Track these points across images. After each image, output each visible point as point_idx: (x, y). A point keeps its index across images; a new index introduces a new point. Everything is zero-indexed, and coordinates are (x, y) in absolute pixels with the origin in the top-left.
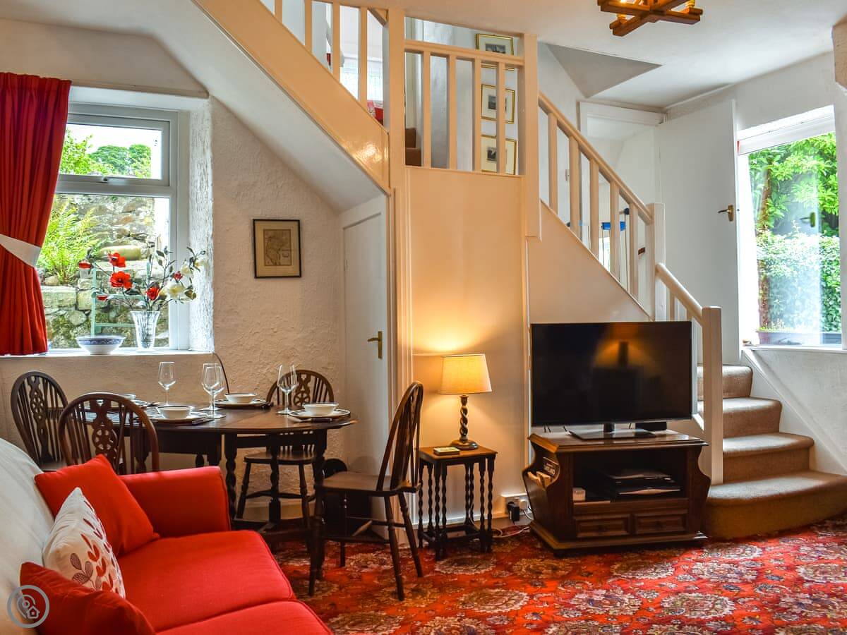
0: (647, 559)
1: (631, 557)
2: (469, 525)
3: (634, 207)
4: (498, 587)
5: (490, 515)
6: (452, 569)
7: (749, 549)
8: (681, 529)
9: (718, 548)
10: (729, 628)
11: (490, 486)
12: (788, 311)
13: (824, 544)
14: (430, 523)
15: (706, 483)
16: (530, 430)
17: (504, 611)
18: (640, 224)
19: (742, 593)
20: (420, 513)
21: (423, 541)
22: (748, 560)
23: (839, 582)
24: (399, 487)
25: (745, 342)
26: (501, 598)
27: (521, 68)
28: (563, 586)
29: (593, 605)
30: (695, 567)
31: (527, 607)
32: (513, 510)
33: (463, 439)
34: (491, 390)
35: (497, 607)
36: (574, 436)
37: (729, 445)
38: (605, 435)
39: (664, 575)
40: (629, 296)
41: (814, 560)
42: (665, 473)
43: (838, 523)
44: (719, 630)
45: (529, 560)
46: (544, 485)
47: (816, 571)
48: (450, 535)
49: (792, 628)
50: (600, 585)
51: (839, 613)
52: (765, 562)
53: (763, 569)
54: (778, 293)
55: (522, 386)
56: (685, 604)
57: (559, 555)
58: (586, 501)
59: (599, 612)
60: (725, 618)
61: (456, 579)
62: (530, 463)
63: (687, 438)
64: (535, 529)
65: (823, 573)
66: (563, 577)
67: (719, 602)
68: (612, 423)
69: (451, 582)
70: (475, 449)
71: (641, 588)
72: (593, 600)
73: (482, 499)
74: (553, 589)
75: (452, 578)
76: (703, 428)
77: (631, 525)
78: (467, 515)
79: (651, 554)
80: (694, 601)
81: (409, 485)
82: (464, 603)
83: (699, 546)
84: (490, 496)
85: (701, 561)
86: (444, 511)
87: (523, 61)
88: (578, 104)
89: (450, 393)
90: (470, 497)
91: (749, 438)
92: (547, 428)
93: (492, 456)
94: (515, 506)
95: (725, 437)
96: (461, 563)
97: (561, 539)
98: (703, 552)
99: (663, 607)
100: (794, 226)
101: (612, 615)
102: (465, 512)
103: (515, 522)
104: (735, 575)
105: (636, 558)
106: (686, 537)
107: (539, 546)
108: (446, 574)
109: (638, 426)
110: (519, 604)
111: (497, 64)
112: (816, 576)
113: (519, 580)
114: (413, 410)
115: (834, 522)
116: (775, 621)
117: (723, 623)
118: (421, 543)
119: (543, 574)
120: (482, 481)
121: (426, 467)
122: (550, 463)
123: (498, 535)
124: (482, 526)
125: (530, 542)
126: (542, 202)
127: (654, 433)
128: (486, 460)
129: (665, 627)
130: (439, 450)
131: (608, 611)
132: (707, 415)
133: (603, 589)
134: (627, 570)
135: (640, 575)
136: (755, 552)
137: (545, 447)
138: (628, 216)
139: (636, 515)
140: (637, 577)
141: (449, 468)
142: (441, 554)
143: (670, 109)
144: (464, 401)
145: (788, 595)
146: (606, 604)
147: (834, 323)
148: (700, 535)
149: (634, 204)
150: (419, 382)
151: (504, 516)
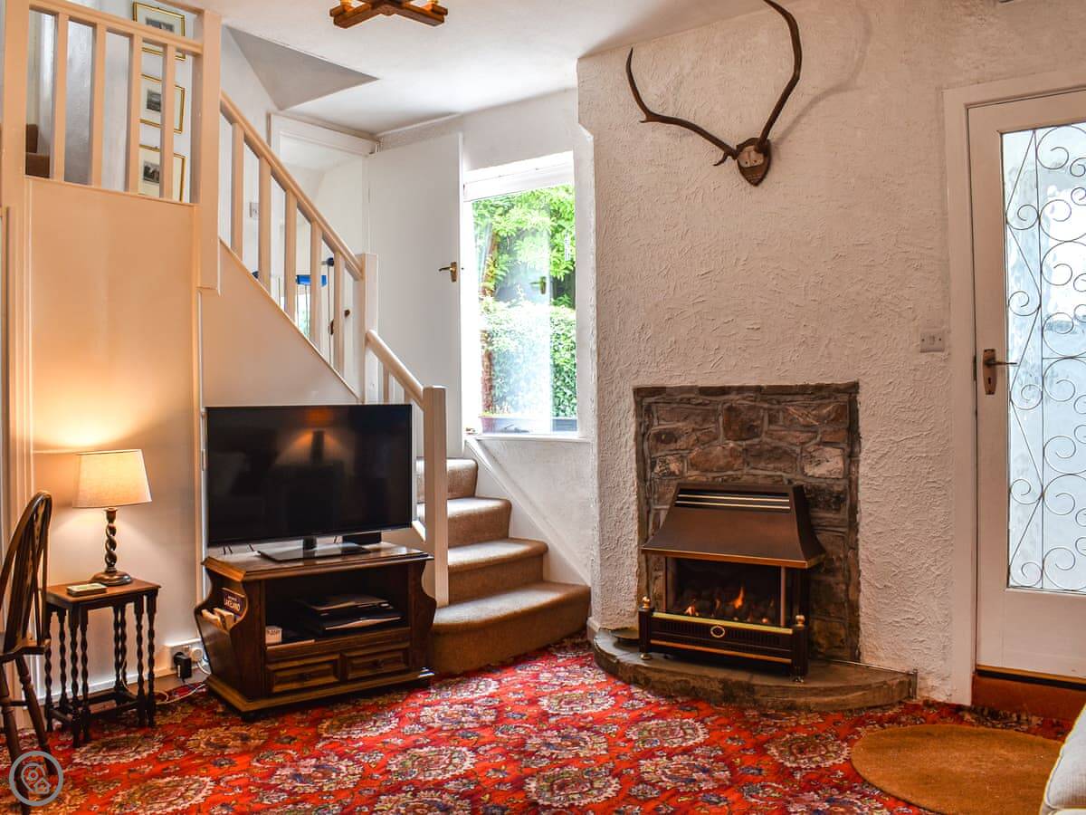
0: (363, 710)
1: (343, 710)
2: (121, 692)
3: (341, 256)
4: (169, 775)
5: (151, 674)
6: (99, 758)
7: (482, 683)
8: (403, 666)
9: (447, 686)
10: (472, 787)
11: (151, 634)
12: (511, 393)
13: (565, 668)
14: (64, 694)
15: (431, 606)
16: (203, 552)
17: (180, 808)
18: (348, 279)
19: (482, 740)
20: (48, 681)
21: (53, 720)
22: (484, 697)
23: (587, 711)
24: (18, 648)
25: (468, 430)
26: (175, 790)
27: (197, 57)
28: (258, 761)
29: (302, 782)
30: (423, 713)
31: (213, 798)
32: (183, 663)
33: (110, 570)
34: (150, 500)
35: (170, 803)
36: (264, 556)
37: (458, 557)
38: (304, 554)
39: (386, 729)
40: (332, 371)
41: (557, 688)
42: (383, 598)
43: (577, 641)
44: (461, 790)
45: (208, 730)
46: (225, 627)
47: (560, 701)
48: (94, 708)
49: (544, 776)
50: (308, 753)
51: (592, 750)
52: (503, 698)
53: (503, 706)
54: (500, 371)
55: (191, 493)
56: (416, 763)
57: (249, 718)
58: (283, 643)
59: (310, 789)
60: (467, 775)
61: (107, 771)
62: (205, 597)
63: (404, 551)
64: (215, 687)
65: (569, 703)
66: (258, 749)
67: (456, 755)
68: (314, 537)
69: (100, 776)
70: (127, 583)
71: (360, 749)
72: (300, 774)
73: (140, 653)
74: (245, 767)
75: (102, 770)
76: (424, 538)
77: (341, 670)
78: (118, 676)
79: (366, 704)
80: (426, 757)
81: (33, 643)
82: (121, 805)
83: (424, 686)
84: (151, 648)
85: (429, 705)
86: (85, 675)
87: (202, 49)
88: (269, 117)
89: (91, 506)
90: (121, 652)
91: (476, 546)
92: (226, 548)
93: (152, 592)
94: (184, 658)
95: (449, 547)
96: (111, 747)
97: (250, 697)
98: (430, 693)
99: (390, 771)
100: (519, 293)
101: (327, 791)
102: (115, 673)
103: (186, 680)
104: (471, 718)
105: (349, 711)
106: (409, 677)
107: (220, 710)
108: (92, 765)
109: (345, 540)
110: (201, 795)
111: (165, 46)
112: (561, 708)
113: (199, 761)
114: (37, 533)
115: (572, 640)
116: (524, 770)
117: (464, 781)
118: (50, 725)
119: (229, 747)
120: (139, 627)
121: (55, 614)
122: (233, 595)
123: (163, 700)
124: (141, 691)
125: (206, 705)
126: (221, 242)
127: (367, 547)
128: (145, 598)
129: (396, 798)
130: (75, 589)
131: (321, 788)
132: (429, 521)
133: (311, 757)
134: (339, 728)
135: (357, 734)
136: (490, 686)
137: (225, 575)
138: (332, 268)
139: (347, 655)
140: (354, 736)
141: (90, 613)
142: (81, 736)
143: (384, 137)
144: (111, 516)
145: (534, 735)
146: (319, 778)
147: (562, 407)
148: (426, 673)
149: (341, 253)
150: (46, 492)
151: (170, 672)
